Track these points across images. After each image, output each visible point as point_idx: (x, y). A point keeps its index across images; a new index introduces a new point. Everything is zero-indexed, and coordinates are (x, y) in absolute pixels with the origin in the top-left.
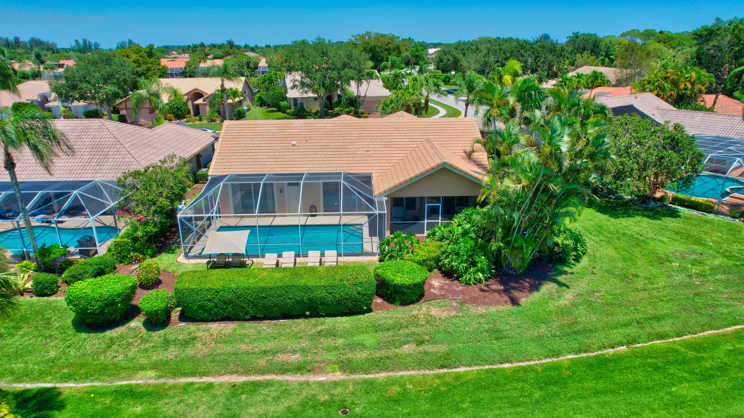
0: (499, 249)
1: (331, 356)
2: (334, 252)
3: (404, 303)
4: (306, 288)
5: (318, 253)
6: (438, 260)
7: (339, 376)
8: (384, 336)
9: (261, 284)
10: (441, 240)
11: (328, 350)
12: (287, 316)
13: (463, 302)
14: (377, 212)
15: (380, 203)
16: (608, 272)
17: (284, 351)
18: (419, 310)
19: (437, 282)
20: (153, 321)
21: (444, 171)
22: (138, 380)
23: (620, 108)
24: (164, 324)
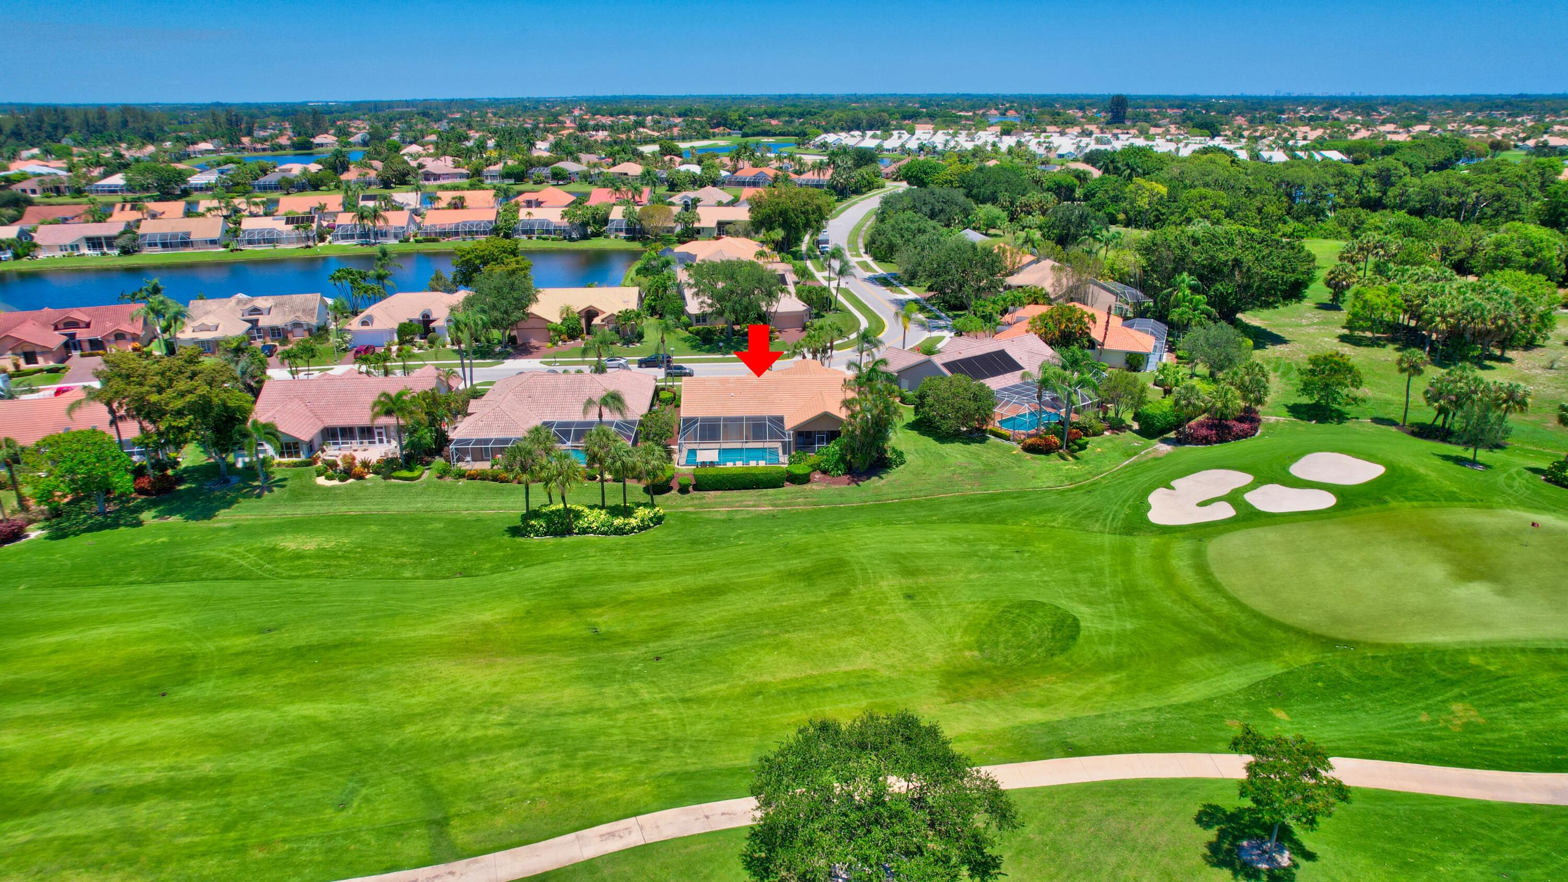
0: (850, 459)
1: (767, 502)
3: (800, 484)
6: (819, 465)
7: (770, 508)
8: (790, 496)
9: (734, 472)
10: (822, 455)
11: (766, 500)
12: (744, 488)
13: (829, 483)
14: (787, 440)
15: (789, 435)
16: (910, 472)
17: (746, 501)
18: (807, 487)
19: (818, 476)
20: (683, 490)
21: (826, 416)
22: (687, 509)
23: (989, 355)
24: (688, 492)
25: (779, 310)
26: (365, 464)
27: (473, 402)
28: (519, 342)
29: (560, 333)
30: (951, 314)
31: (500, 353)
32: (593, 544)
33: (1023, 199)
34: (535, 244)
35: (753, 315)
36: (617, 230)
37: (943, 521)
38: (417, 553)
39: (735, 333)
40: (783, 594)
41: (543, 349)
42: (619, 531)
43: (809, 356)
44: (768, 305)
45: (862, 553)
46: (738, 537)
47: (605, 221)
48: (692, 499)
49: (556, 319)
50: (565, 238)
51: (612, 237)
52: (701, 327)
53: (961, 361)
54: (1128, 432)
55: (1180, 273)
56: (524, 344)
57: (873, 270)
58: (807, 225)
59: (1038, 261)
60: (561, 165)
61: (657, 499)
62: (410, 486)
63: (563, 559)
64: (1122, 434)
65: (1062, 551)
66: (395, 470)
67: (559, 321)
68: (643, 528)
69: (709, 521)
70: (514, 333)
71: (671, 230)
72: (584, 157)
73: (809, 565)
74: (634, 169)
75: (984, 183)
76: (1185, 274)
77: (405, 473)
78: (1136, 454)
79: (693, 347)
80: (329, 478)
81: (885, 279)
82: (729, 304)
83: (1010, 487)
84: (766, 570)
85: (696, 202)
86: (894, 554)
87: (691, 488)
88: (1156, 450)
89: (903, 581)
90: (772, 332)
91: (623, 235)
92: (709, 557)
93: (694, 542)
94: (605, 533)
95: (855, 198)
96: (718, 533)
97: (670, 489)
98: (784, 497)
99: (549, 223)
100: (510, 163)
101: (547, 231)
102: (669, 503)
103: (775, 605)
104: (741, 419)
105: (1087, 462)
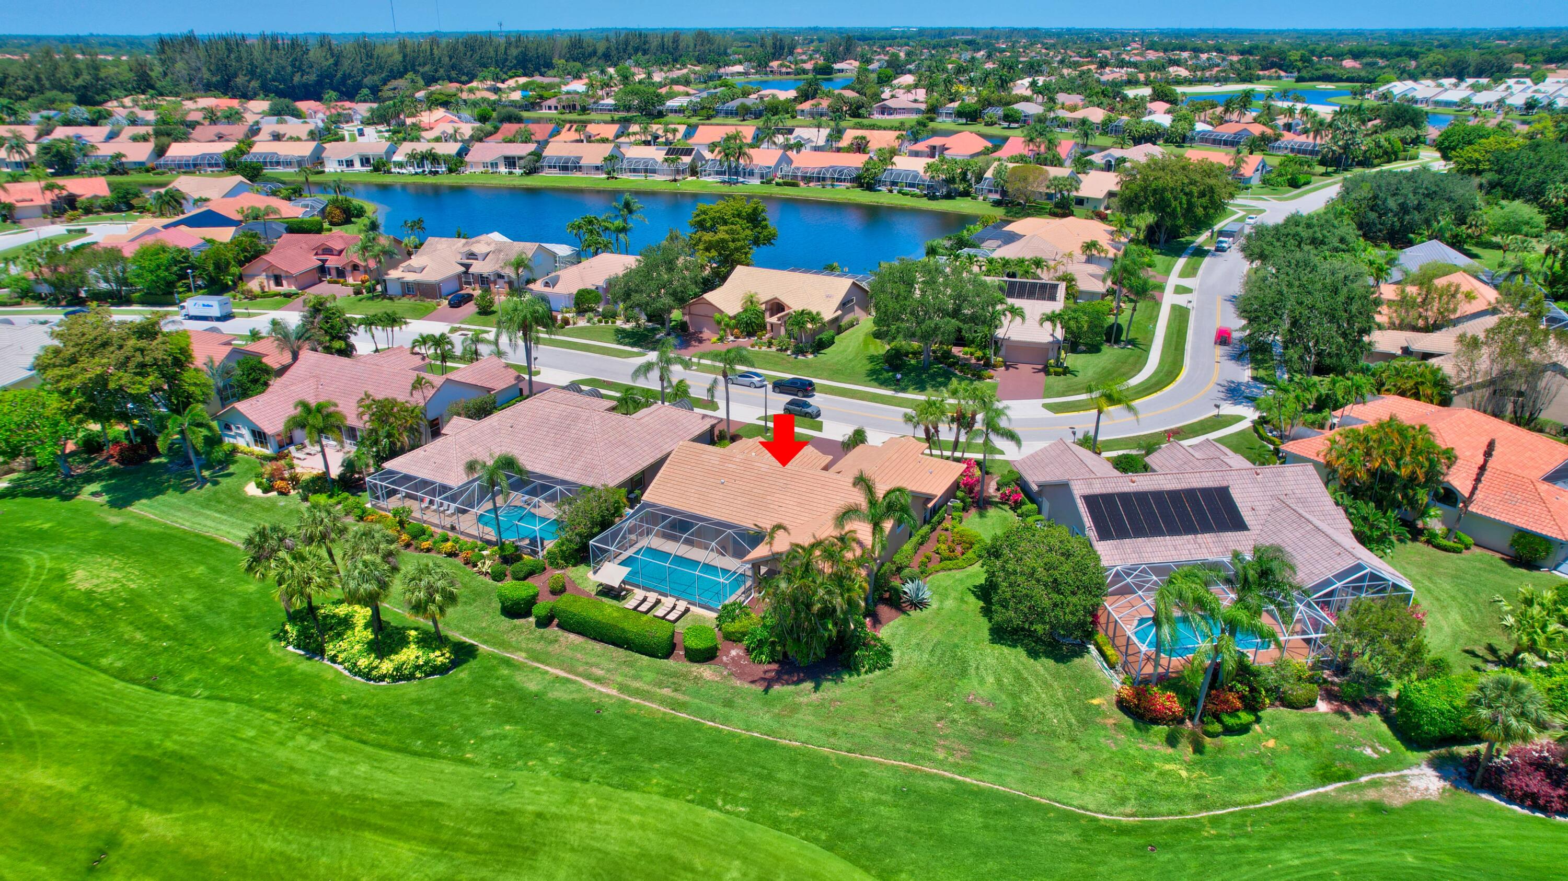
1: (621, 679)
3: (691, 661)
4: (623, 630)
7: (614, 692)
8: (659, 678)
11: (621, 674)
12: (614, 644)
13: (733, 674)
17: (598, 666)
18: (697, 669)
19: (734, 651)
20: (545, 620)
22: (515, 655)
24: (548, 624)
25: (1013, 337)
26: (295, 478)
28: (691, 329)
31: (657, 341)
36: (990, 191)
41: (705, 344)
42: (365, 675)
48: (540, 638)
49: (734, 308)
50: (926, 195)
51: (980, 198)
54: (1373, 718)
56: (694, 333)
60: (1019, 106)
64: (1355, 718)
66: (316, 492)
67: (735, 311)
69: (507, 690)
70: (686, 318)
71: (1050, 197)
74: (1097, 115)
79: (871, 373)
80: (260, 485)
87: (557, 620)
88: (1400, 782)
91: (994, 197)
94: (350, 671)
98: (649, 677)
100: (968, 100)
101: (911, 185)
102: (509, 636)
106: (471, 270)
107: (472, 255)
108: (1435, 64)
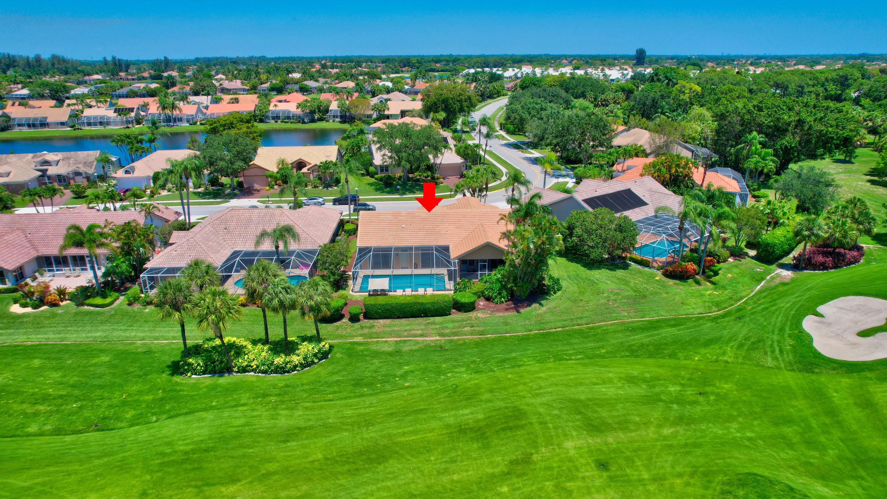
0: (512, 287)
1: (435, 331)
2: (431, 289)
3: (466, 311)
4: (422, 304)
5: (423, 289)
6: (483, 292)
7: (438, 338)
8: (457, 324)
9: (402, 302)
10: (485, 282)
11: (433, 329)
12: (413, 316)
13: (493, 311)
14: (453, 268)
15: (454, 263)
16: (568, 298)
17: (414, 330)
18: (472, 314)
19: (482, 303)
20: (354, 319)
21: (488, 246)
22: (356, 340)
23: (619, 193)
24: (358, 320)
25: (443, 162)
26: (62, 293)
27: (175, 234)
28: (245, 186)
29: (276, 179)
30: (568, 166)
31: (229, 194)
32: (249, 387)
33: (603, 97)
34: (280, 125)
35: (423, 166)
36: (334, 117)
37: (612, 354)
38: (61, 397)
39: (409, 179)
40: (453, 461)
41: (262, 192)
42: (281, 370)
43: (468, 194)
44: (436, 156)
45: (538, 400)
46: (404, 376)
47: (327, 111)
48: (362, 328)
49: (273, 168)
50: (299, 122)
51: (331, 121)
52: (383, 175)
53: (598, 198)
54: (748, 259)
55: (750, 132)
56: (249, 188)
57: (507, 139)
58: (461, 110)
59: (629, 130)
60: (306, 83)
61: (325, 329)
62: (98, 313)
63: (212, 408)
64: (743, 261)
65: (748, 393)
66: (88, 297)
67: (275, 170)
68: (306, 364)
69: (376, 354)
70: (241, 179)
71: (370, 116)
72: (322, 80)
73: (481, 416)
74: (351, 84)
75: (577, 86)
76: (755, 133)
77: (99, 300)
78: (763, 279)
79: (377, 190)
80: (24, 306)
81: (516, 144)
82: (404, 155)
83: (664, 314)
84: (434, 424)
85: (387, 100)
86: (574, 401)
87: (361, 316)
88: (778, 275)
89: (590, 440)
90: (438, 178)
91: (338, 120)
92: (371, 405)
93: (358, 383)
94: (265, 372)
95: (489, 101)
96: (384, 371)
97: (342, 317)
98: (450, 325)
99: (289, 112)
100: (274, 82)
101: (288, 118)
102: (339, 332)
103: (445, 479)
104: (410, 249)
105: (724, 288)
106: (49, 173)
107: (46, 163)
108: (477, 62)
